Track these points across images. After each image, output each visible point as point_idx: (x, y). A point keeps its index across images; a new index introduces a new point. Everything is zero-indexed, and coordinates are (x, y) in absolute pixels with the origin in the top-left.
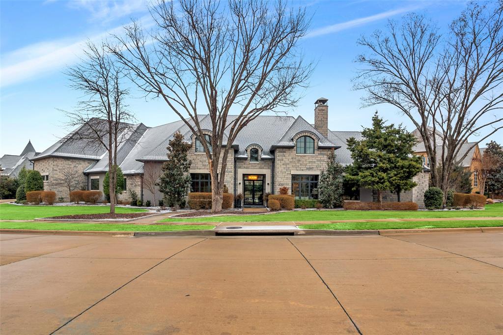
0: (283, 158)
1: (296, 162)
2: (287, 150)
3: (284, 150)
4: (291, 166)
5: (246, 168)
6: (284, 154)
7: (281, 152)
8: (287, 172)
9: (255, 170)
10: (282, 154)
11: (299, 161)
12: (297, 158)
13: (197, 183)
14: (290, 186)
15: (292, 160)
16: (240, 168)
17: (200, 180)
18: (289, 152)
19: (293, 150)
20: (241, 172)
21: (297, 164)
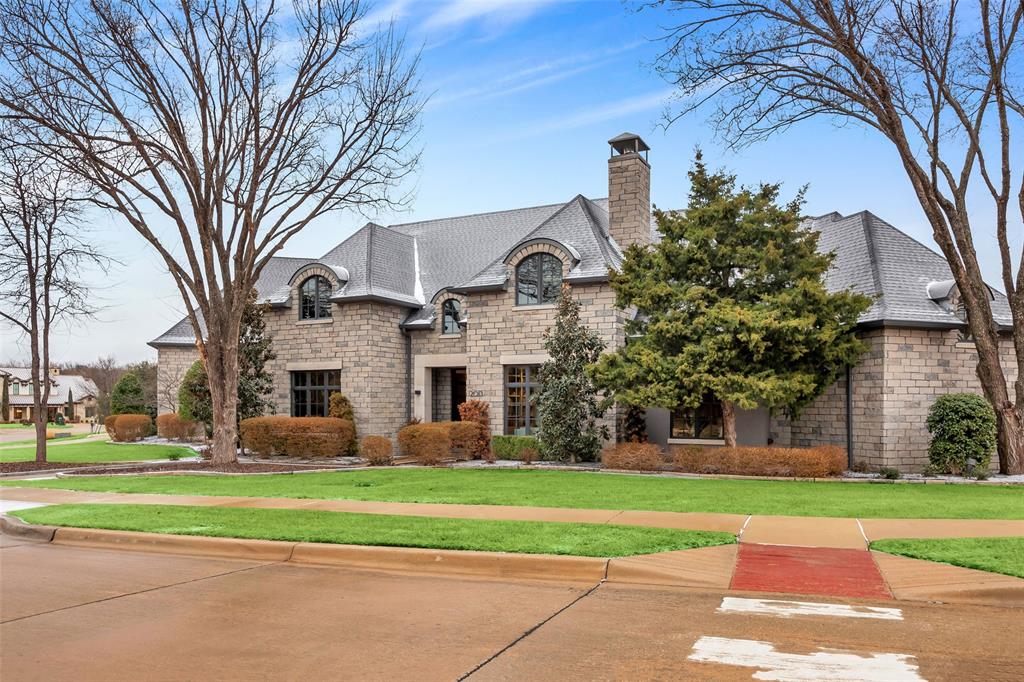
0: (482, 320)
1: (515, 330)
2: (492, 297)
3: (484, 298)
4: (501, 342)
5: (432, 352)
6: (485, 309)
7: (477, 306)
8: (491, 360)
9: (452, 355)
10: (478, 309)
11: (522, 326)
12: (516, 318)
13: (304, 393)
14: (499, 397)
15: (503, 325)
16: (419, 352)
17: (308, 387)
18: (496, 303)
19: (507, 296)
20: (422, 362)
21: (516, 336)
